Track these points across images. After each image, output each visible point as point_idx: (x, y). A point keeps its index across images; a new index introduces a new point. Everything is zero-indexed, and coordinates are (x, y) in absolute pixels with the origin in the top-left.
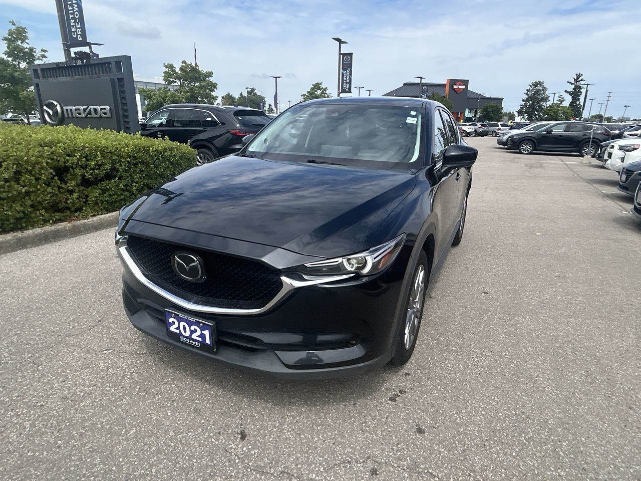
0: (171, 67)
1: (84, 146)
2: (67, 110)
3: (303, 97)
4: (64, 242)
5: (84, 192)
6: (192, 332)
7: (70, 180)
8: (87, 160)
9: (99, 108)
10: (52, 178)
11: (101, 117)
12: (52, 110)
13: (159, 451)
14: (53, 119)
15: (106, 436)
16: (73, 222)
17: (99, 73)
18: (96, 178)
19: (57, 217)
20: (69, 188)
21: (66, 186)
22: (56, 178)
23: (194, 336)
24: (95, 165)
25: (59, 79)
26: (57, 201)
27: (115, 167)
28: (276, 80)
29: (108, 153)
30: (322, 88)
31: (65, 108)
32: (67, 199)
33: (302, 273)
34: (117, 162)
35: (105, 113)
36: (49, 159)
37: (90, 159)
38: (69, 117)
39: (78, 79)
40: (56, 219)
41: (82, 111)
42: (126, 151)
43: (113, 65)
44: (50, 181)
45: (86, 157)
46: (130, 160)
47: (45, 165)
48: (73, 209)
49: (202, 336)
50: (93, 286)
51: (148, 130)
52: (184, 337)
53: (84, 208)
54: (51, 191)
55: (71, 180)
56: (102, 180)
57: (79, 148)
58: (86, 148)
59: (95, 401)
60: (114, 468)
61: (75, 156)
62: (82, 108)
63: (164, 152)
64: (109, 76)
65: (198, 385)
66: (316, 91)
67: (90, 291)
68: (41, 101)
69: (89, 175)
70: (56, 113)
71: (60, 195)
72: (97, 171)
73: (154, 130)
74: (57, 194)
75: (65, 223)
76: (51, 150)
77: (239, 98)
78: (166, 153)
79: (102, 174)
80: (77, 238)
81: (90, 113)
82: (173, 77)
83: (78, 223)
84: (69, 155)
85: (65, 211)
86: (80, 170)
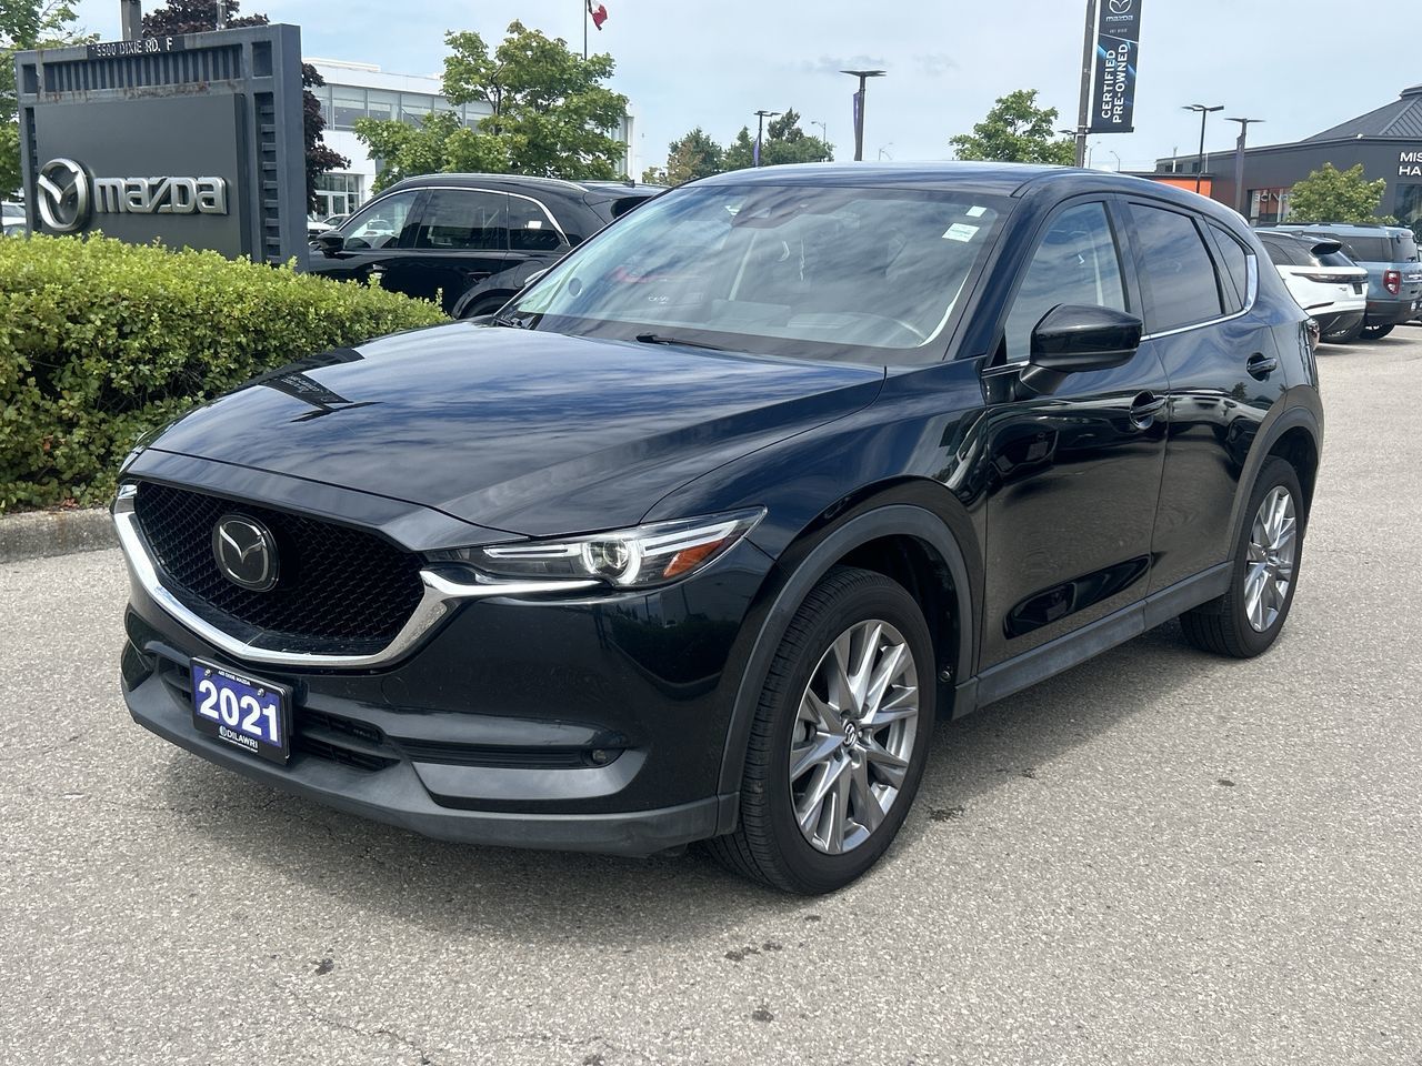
0: (471, 43)
1: (118, 296)
2: (103, 188)
3: (956, 146)
4: (30, 565)
5: (104, 427)
6: (245, 713)
7: (68, 389)
8: (122, 335)
9: (192, 183)
10: (22, 382)
11: (196, 212)
12: (61, 187)
13: (128, 966)
14: (62, 215)
15: (27, 930)
16: (62, 511)
17: (206, 78)
18: (140, 389)
19: (22, 495)
20: (64, 412)
21: (54, 406)
22: (32, 381)
23: (248, 725)
24: (143, 352)
25: (92, 93)
26: (27, 447)
27: (198, 360)
28: (862, 83)
29: (184, 316)
30: (1036, 113)
31: (98, 182)
32: (55, 445)
33: (473, 567)
34: (206, 345)
35: (210, 201)
36: (18, 326)
37: (132, 332)
38: (106, 212)
39: (145, 93)
40: (19, 501)
41: (143, 194)
42: (236, 313)
43: (247, 54)
44: (16, 387)
45: (120, 326)
46: (244, 340)
47: (7, 342)
48: (66, 477)
49: (263, 722)
50: (77, 668)
51: (343, 257)
52: (228, 727)
53: (99, 475)
54: (13, 419)
55: (71, 389)
56: (158, 395)
57: (102, 299)
58: (124, 299)
59: (19, 876)
60: (28, 978)
61: (90, 321)
62: (145, 183)
63: (352, 322)
64: (233, 87)
65: (261, 876)
66: (1012, 124)
67: (67, 678)
68: (33, 160)
69: (123, 378)
70: (70, 198)
71: (36, 431)
72: (145, 369)
73: (363, 257)
74: (29, 428)
75: (42, 513)
76: (28, 302)
77: (735, 148)
78: (357, 327)
79: (160, 377)
80: (67, 557)
81: (166, 199)
82: (477, 78)
83: (75, 515)
84: (73, 319)
85: (45, 480)
86: (98, 361)
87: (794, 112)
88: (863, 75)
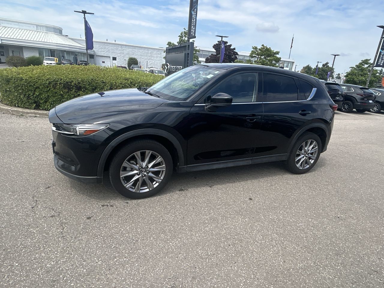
0: (256, 48)
2: (171, 67)
3: (351, 69)
9: (179, 67)
12: (167, 67)
17: (183, 51)
28: (335, 57)
38: (171, 71)
39: (177, 53)
41: (174, 69)
62: (175, 67)
66: (364, 65)
70: (168, 69)
77: (315, 68)
82: (255, 54)
87: (328, 62)
88: (335, 55)
